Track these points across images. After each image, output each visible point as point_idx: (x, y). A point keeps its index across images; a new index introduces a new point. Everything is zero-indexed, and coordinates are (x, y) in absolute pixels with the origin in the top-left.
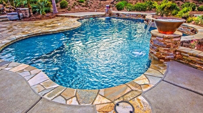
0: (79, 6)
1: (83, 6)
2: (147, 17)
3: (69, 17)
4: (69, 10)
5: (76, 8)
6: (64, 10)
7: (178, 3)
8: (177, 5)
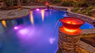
0: (33, 2)
1: (35, 2)
2: (68, 11)
3: (25, 8)
4: (27, 4)
5: (32, 3)
6: (25, 4)
7: (89, 2)
8: (88, 3)
